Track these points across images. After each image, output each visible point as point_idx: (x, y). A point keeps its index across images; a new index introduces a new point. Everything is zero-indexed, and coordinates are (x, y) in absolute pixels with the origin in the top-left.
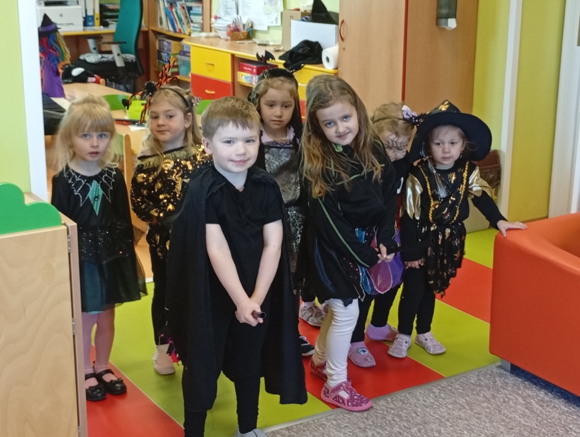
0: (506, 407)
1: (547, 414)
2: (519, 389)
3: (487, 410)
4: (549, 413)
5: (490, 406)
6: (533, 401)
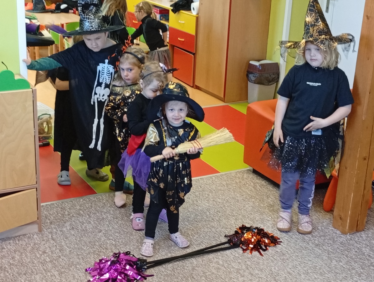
0: (244, 186)
4: (263, 190)
6: (258, 185)
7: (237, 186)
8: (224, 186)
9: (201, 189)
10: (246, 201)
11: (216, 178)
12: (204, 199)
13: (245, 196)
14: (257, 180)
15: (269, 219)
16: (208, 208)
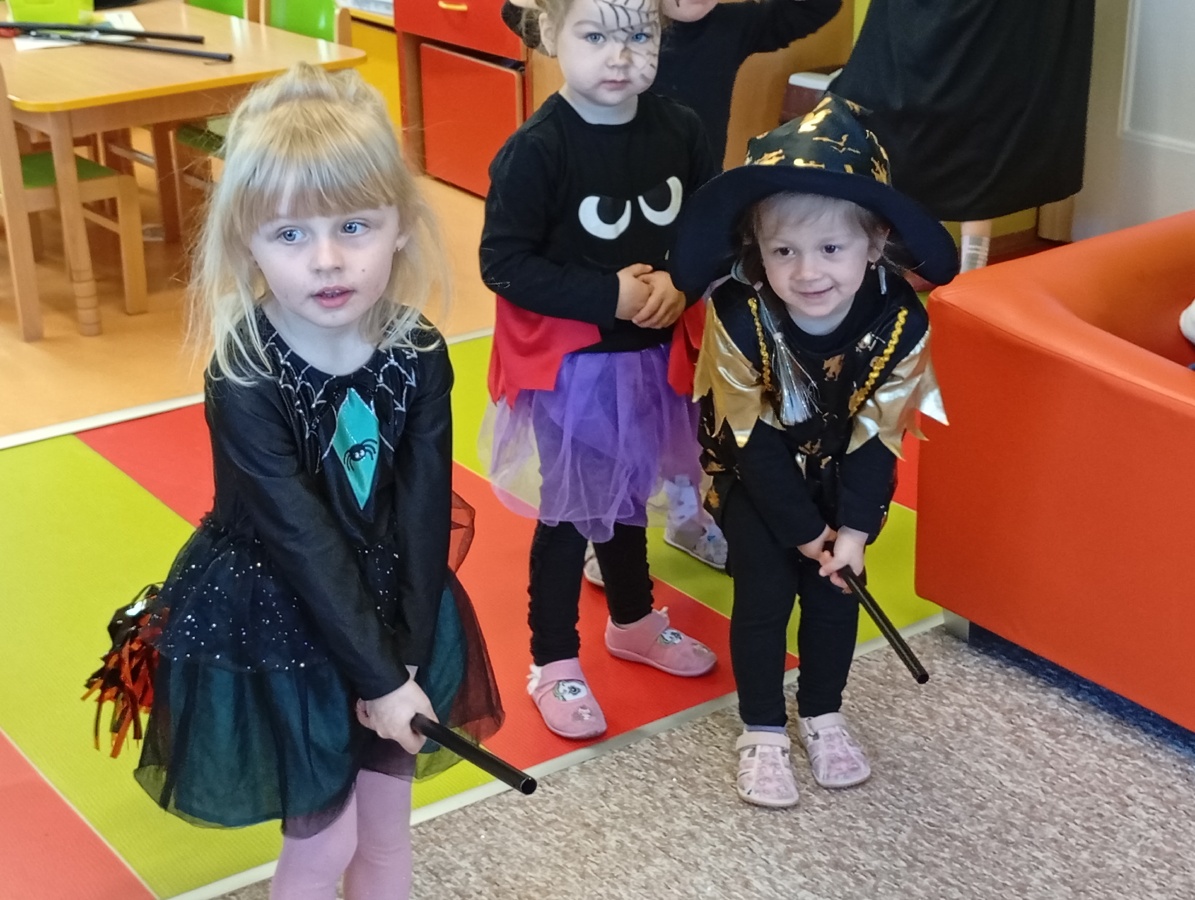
0: (962, 741)
1: (1069, 756)
2: (994, 689)
3: (914, 754)
4: (1074, 756)
5: (921, 741)
6: (1032, 723)
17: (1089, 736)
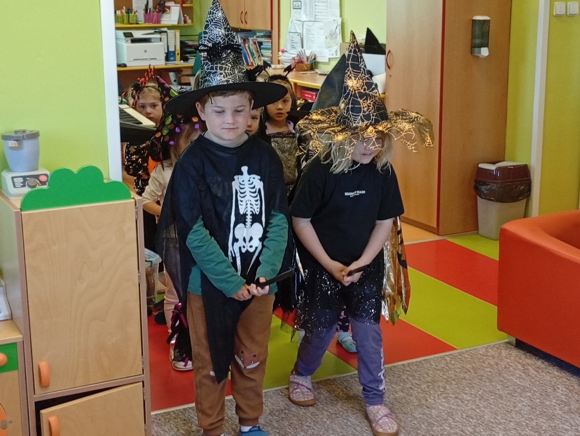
0: (506, 371)
1: (541, 377)
2: (521, 359)
3: (489, 374)
4: (542, 377)
6: (531, 368)
7: (492, 370)
8: (470, 371)
9: (430, 378)
10: (516, 397)
11: (451, 358)
12: (438, 395)
13: (511, 388)
14: (526, 360)
15: (566, 427)
16: (449, 410)
17: (549, 372)
